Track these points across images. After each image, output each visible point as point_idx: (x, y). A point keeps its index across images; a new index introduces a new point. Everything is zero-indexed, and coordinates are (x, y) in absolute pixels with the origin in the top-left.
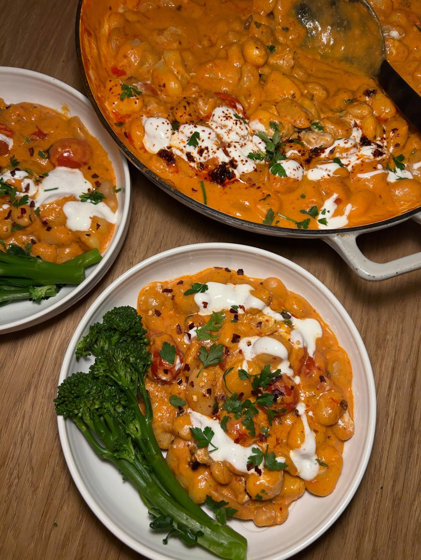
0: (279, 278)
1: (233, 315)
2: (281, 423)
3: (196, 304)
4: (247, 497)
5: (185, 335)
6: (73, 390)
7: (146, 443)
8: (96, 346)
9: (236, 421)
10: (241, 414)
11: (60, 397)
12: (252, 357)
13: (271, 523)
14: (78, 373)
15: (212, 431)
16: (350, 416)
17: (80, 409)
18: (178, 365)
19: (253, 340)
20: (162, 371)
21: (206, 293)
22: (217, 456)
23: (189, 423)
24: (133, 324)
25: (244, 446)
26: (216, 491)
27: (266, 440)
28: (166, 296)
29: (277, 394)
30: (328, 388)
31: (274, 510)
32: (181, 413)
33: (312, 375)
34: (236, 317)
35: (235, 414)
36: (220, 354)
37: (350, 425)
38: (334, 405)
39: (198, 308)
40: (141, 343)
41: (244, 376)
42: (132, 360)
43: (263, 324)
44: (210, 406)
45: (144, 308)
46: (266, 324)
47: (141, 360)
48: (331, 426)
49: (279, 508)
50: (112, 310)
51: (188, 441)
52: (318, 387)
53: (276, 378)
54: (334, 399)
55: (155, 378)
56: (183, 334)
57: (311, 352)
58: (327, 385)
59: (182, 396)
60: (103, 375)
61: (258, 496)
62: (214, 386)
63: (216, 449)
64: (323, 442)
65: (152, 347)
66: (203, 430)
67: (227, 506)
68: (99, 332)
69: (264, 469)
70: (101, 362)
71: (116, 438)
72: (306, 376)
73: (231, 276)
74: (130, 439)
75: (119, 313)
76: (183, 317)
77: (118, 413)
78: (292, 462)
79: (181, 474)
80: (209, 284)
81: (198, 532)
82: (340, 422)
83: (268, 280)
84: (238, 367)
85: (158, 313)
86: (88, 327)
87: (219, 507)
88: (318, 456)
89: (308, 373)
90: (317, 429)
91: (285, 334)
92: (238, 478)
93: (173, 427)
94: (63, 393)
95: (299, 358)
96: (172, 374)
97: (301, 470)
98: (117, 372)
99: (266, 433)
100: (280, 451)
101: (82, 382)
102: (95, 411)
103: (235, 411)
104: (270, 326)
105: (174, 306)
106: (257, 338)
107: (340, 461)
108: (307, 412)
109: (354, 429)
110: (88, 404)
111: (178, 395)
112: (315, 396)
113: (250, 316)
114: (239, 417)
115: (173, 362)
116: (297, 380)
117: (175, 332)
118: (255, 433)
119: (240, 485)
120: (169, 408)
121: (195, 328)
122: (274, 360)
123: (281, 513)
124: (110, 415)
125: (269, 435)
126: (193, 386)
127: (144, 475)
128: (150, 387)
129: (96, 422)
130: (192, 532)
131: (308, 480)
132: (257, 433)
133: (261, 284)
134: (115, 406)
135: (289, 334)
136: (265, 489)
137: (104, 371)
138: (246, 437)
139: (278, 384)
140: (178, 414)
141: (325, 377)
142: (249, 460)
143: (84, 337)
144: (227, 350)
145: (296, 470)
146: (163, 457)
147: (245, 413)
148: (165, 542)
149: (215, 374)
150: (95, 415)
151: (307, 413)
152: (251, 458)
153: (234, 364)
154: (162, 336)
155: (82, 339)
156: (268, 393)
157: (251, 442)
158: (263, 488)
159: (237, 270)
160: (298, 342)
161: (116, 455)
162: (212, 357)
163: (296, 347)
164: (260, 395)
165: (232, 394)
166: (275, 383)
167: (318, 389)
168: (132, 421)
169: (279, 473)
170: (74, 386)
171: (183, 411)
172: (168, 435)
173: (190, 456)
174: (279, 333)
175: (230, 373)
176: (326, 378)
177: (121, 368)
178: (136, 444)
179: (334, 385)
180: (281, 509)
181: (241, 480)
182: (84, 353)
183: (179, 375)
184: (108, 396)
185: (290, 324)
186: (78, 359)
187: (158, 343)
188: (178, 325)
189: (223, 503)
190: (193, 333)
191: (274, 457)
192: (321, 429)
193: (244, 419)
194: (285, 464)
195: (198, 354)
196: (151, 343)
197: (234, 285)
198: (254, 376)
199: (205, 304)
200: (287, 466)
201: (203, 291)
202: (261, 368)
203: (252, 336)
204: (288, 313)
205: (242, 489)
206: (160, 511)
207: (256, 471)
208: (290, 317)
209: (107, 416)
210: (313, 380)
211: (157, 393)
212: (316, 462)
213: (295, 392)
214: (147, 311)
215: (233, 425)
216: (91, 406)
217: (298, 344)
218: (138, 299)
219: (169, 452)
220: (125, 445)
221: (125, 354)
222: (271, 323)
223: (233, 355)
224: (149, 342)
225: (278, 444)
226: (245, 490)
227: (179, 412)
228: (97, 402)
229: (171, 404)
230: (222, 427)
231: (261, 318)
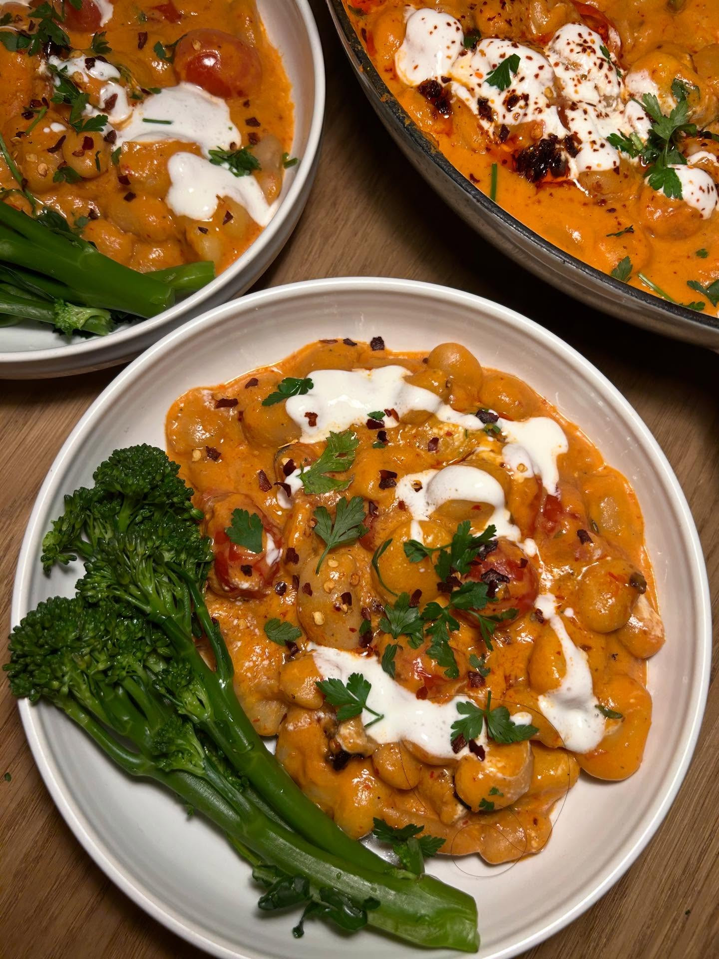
0: (461, 343)
1: (374, 433)
2: (509, 643)
3: (291, 420)
4: (460, 810)
5: (279, 489)
6: (41, 638)
7: (226, 729)
8: (85, 539)
9: (415, 652)
10: (423, 636)
11: (14, 658)
12: (429, 513)
13: (518, 853)
14: (49, 599)
15: (366, 682)
16: (651, 606)
17: (63, 676)
18: (272, 553)
19: (424, 478)
20: (239, 569)
21: (309, 395)
22: (383, 733)
23: (315, 671)
24: (158, 478)
25: (439, 702)
26: (393, 806)
27: (483, 683)
28: (226, 414)
29: (493, 581)
30: (598, 553)
31: (521, 826)
32: (293, 654)
33: (561, 531)
34: (382, 436)
35: (408, 639)
36: (358, 517)
37: (654, 624)
38: (617, 587)
39: (297, 430)
40: (186, 520)
41: (417, 554)
42: (167, 556)
43: (441, 441)
44: (352, 630)
45: (181, 447)
46: (448, 442)
47: (189, 555)
48: (615, 632)
49: (532, 819)
50: (110, 458)
51: (317, 709)
52: (577, 555)
53: (486, 547)
54: (615, 575)
55: (227, 588)
56: (274, 487)
57: (550, 483)
58: (595, 549)
59: (291, 618)
60: (108, 597)
61: (484, 802)
62: (356, 586)
63: (380, 718)
64: (605, 667)
65: (210, 524)
66: (345, 682)
67: (421, 835)
68: (86, 508)
69: (488, 744)
70: (97, 569)
71: (158, 727)
72: (548, 536)
73: (360, 355)
74: (189, 726)
75: (125, 460)
76: (269, 455)
77: (156, 674)
78: (545, 720)
79: (314, 783)
80: (314, 376)
81: (366, 901)
82: (633, 621)
83: (438, 352)
84: (401, 537)
85: (213, 454)
86: (61, 500)
87: (404, 840)
88: (598, 698)
89: (552, 529)
90: (590, 643)
91: (492, 454)
92: (437, 773)
93: (281, 687)
94: (19, 647)
95: (528, 501)
96: (261, 575)
97: (567, 734)
98: (137, 586)
99: (481, 667)
100: (517, 701)
101: (60, 618)
102: (100, 677)
103: (408, 632)
104: (457, 443)
105: (245, 435)
106: (432, 473)
107: (646, 700)
108: (560, 610)
109: (662, 630)
110: (80, 663)
111: (281, 618)
112: (572, 574)
113: (411, 429)
114: (418, 642)
115: (259, 548)
116: (530, 548)
117: (255, 486)
118: (457, 671)
119: (444, 787)
120: (266, 647)
121: (297, 472)
122: (476, 511)
123: (536, 831)
124: (138, 681)
125: (489, 671)
126: (310, 593)
127: (231, 799)
128: (217, 611)
129: (107, 700)
130: (354, 902)
131: (584, 752)
132: (462, 670)
133: (425, 361)
134: (145, 661)
135: (500, 453)
136: (498, 787)
137: (108, 587)
138: (440, 682)
139: (492, 559)
140: (288, 658)
141: (588, 532)
142: (453, 731)
143: (54, 523)
144: (373, 505)
145: (556, 735)
146: (270, 753)
147: (430, 632)
148: (298, 932)
149: (355, 560)
150: (102, 685)
151: (562, 612)
152: (457, 725)
153: (394, 532)
154: (228, 499)
155: (51, 527)
156: (473, 581)
157: (453, 692)
158: (492, 785)
159: (368, 340)
160: (522, 468)
161: (162, 764)
162: (342, 526)
163: (519, 477)
164: (456, 589)
165: (396, 595)
166: (485, 557)
167: (577, 560)
168: (187, 686)
169: (523, 746)
170: (44, 628)
171: (297, 650)
172: (274, 706)
173: (326, 741)
174: (477, 455)
175: (386, 553)
176: (591, 534)
177: (144, 576)
178: (203, 734)
179: (609, 544)
180: (535, 822)
181: (443, 776)
182: (61, 558)
183: (278, 575)
184: (126, 641)
185: (496, 433)
186: (47, 572)
187: (223, 514)
188: (262, 472)
189: (412, 830)
190: (294, 481)
191: (507, 715)
192: (597, 642)
193: (431, 644)
194: (531, 725)
195: (312, 524)
196: (208, 517)
197: (367, 372)
198: (438, 549)
199: (312, 418)
200: (537, 730)
201: (304, 392)
202: (449, 531)
203: (421, 471)
204: (491, 411)
205: (448, 794)
206: (276, 869)
207: (472, 750)
208: (495, 419)
209: (128, 683)
210: (564, 541)
211: (236, 622)
212: (597, 712)
213: (530, 571)
214: (188, 454)
215: (409, 663)
216: (88, 667)
217: (522, 471)
218: (167, 429)
219: (281, 741)
220: (180, 741)
221: (150, 544)
222: (459, 437)
223: (387, 515)
224: (202, 513)
225: (510, 686)
226: (456, 795)
227: (288, 653)
228: (103, 657)
229: (269, 638)
230: (386, 669)
231: (435, 430)
